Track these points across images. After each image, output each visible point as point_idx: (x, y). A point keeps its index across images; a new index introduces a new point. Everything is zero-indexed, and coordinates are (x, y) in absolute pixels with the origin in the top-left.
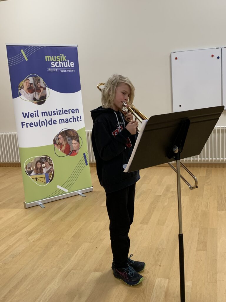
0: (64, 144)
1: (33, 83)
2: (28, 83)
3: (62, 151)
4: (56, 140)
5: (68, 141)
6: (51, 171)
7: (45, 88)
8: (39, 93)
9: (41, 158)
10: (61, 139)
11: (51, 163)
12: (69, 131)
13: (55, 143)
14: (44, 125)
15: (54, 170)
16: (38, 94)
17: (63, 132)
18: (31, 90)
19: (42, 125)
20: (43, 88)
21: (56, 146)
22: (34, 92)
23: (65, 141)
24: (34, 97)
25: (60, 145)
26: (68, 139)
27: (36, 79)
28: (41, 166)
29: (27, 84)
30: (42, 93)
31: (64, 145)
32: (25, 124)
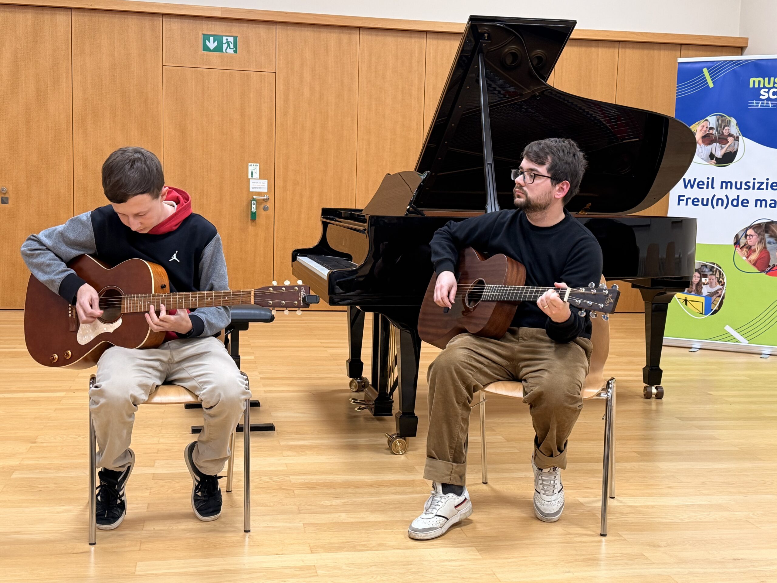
0: (758, 248)
1: (715, 127)
2: (705, 127)
3: (750, 261)
4: (740, 237)
5: (768, 246)
6: (718, 295)
7: (738, 137)
8: (723, 146)
9: (702, 266)
10: (751, 237)
11: (721, 279)
12: (774, 224)
13: (737, 243)
14: (722, 205)
15: (724, 293)
16: (721, 147)
17: (760, 224)
18: (708, 139)
19: (717, 205)
20: (734, 137)
21: (738, 249)
22: (714, 144)
23: (760, 242)
24: (711, 153)
25: (747, 248)
26: (768, 239)
27: (722, 121)
28: (700, 280)
29: (702, 129)
30: (729, 146)
31: (758, 251)
32: (685, 198)
